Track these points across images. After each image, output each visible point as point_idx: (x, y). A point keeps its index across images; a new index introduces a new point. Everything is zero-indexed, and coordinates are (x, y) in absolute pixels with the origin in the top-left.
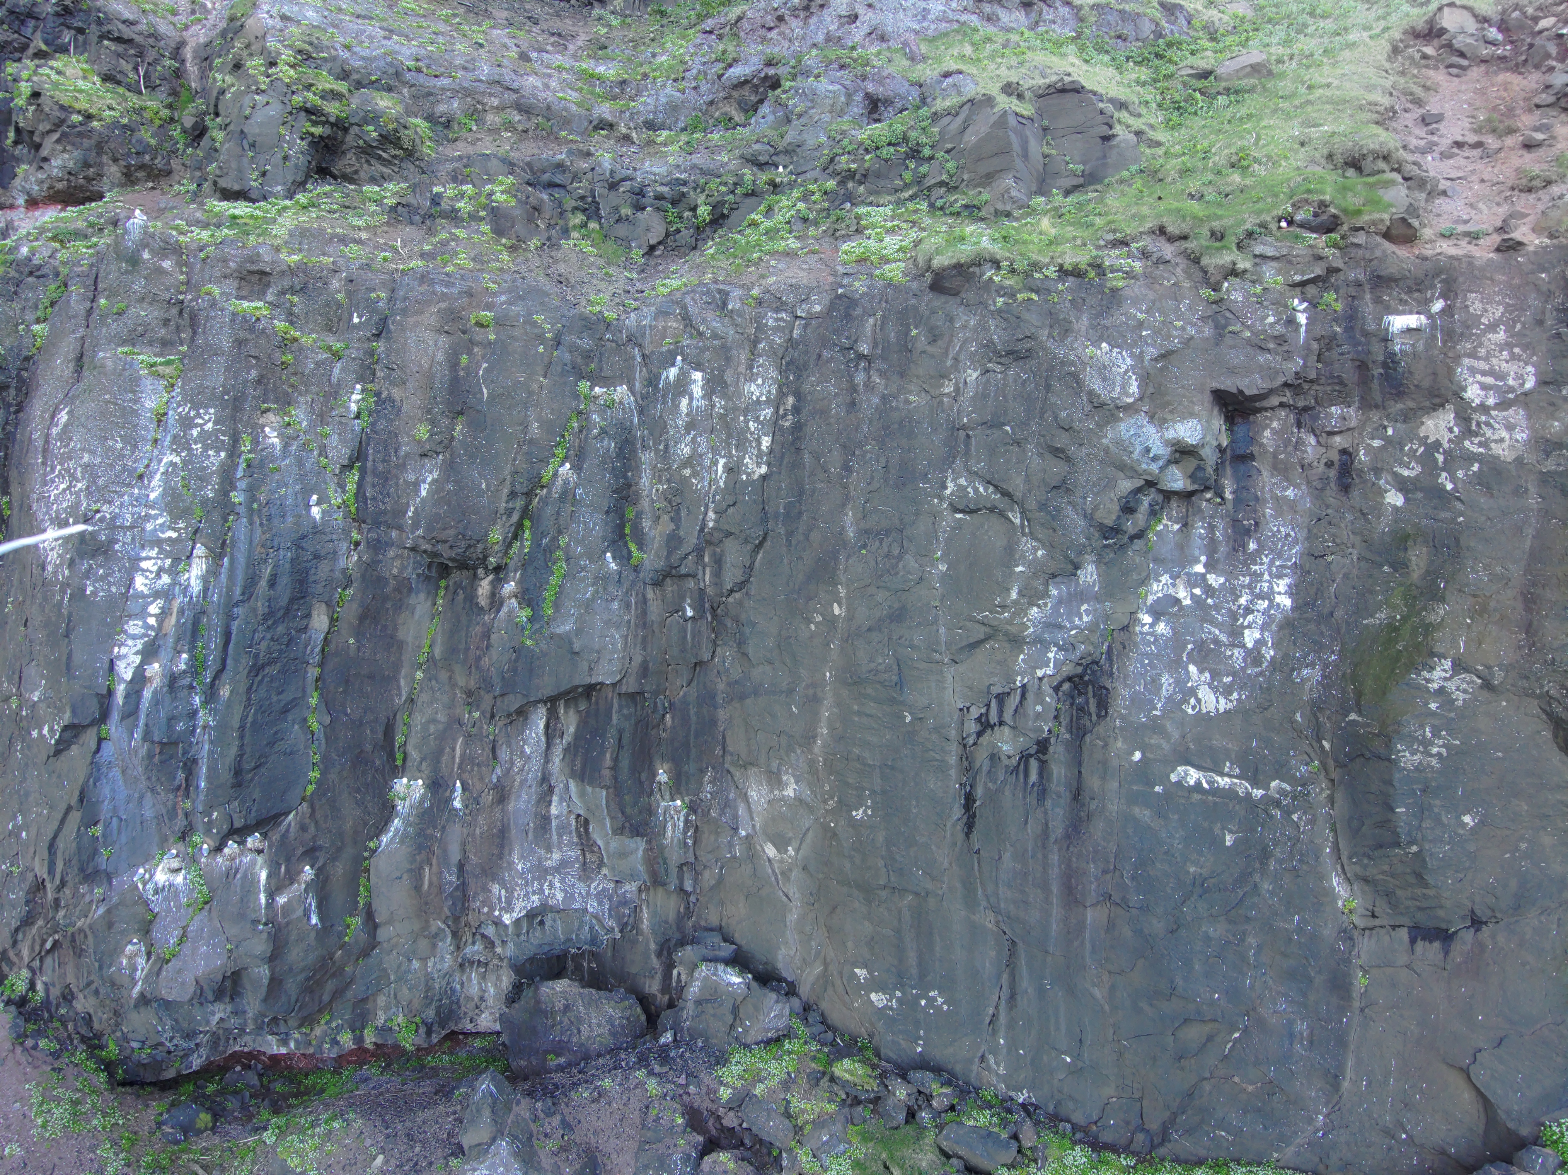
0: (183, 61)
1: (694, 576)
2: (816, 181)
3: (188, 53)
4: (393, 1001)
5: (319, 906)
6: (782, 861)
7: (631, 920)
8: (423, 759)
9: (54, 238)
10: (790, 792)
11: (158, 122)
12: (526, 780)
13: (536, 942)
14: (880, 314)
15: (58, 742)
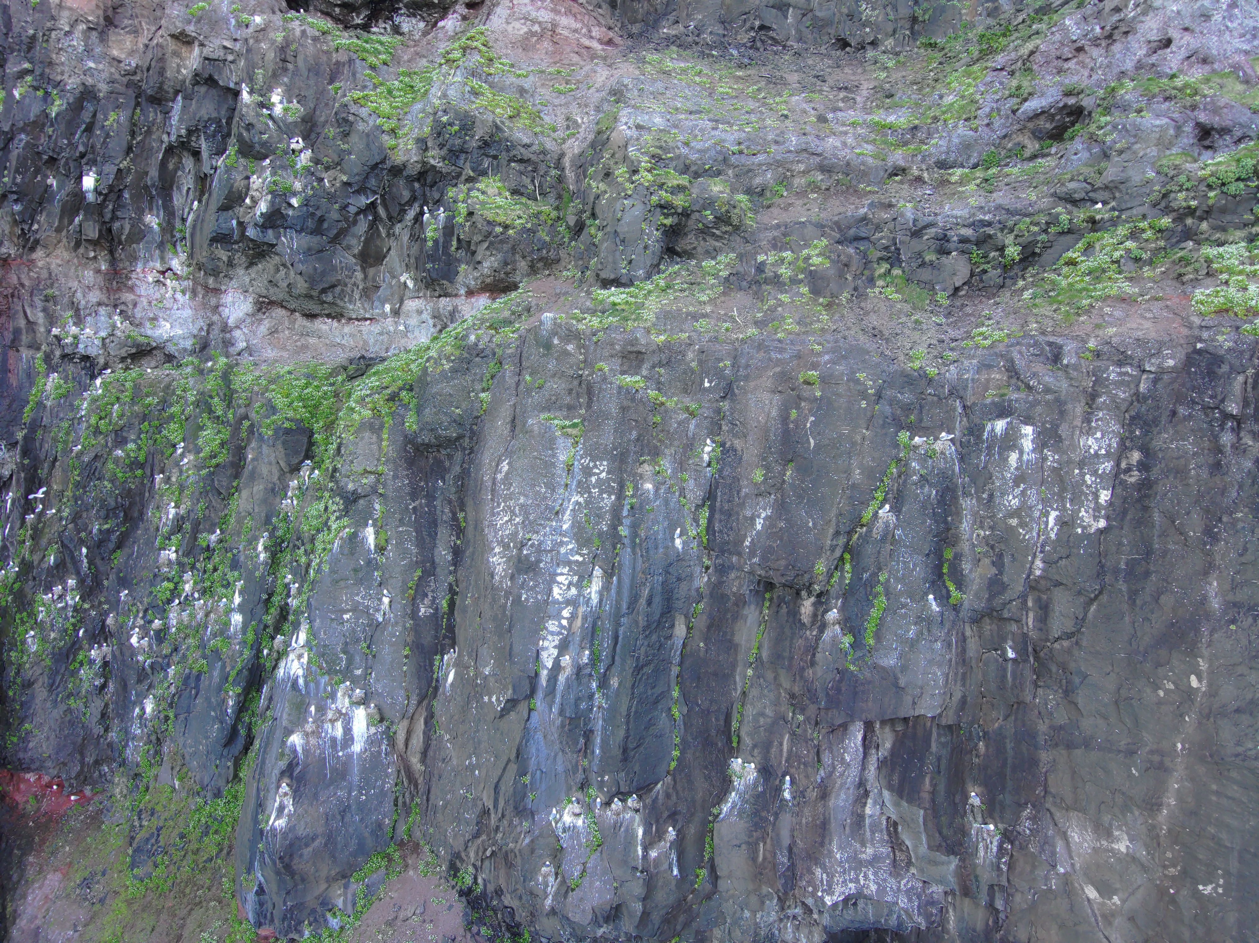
0: (563, 169)
1: (1018, 621)
2: (1144, 217)
3: (567, 162)
4: (727, 937)
5: (678, 861)
6: (1103, 904)
7: (938, 919)
8: (755, 746)
9: (491, 327)
10: (1122, 846)
11: (550, 222)
12: (845, 783)
13: (849, 918)
14: (1251, 371)
15: (502, 709)
